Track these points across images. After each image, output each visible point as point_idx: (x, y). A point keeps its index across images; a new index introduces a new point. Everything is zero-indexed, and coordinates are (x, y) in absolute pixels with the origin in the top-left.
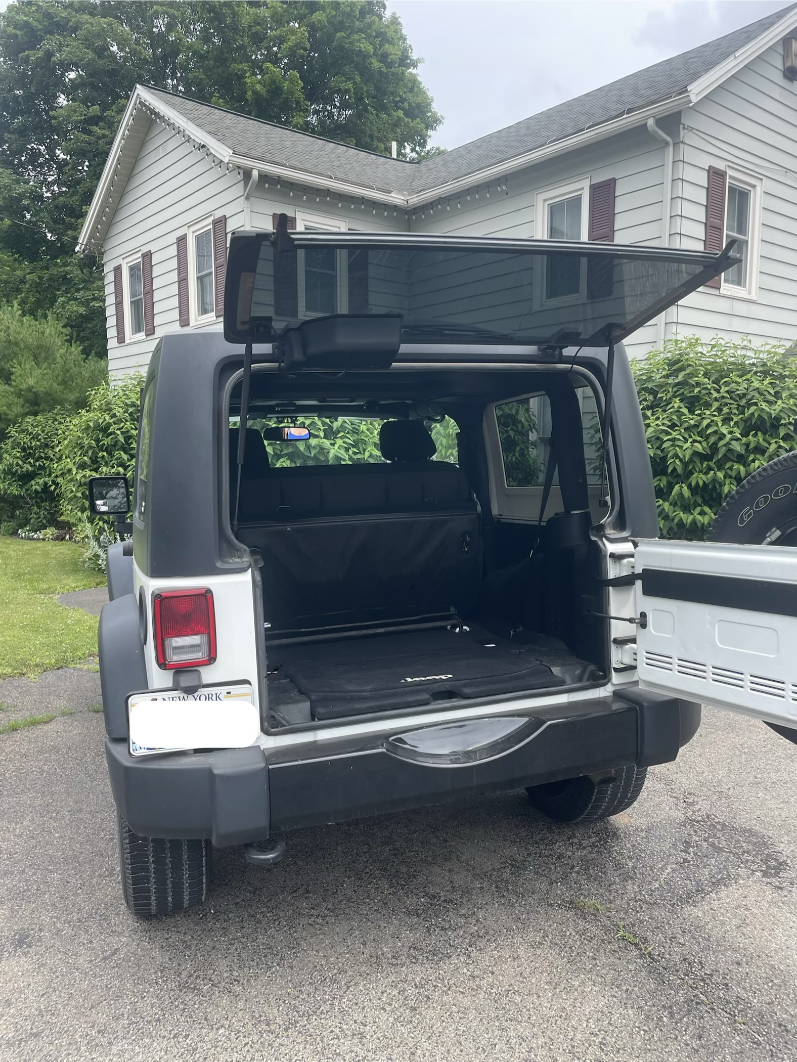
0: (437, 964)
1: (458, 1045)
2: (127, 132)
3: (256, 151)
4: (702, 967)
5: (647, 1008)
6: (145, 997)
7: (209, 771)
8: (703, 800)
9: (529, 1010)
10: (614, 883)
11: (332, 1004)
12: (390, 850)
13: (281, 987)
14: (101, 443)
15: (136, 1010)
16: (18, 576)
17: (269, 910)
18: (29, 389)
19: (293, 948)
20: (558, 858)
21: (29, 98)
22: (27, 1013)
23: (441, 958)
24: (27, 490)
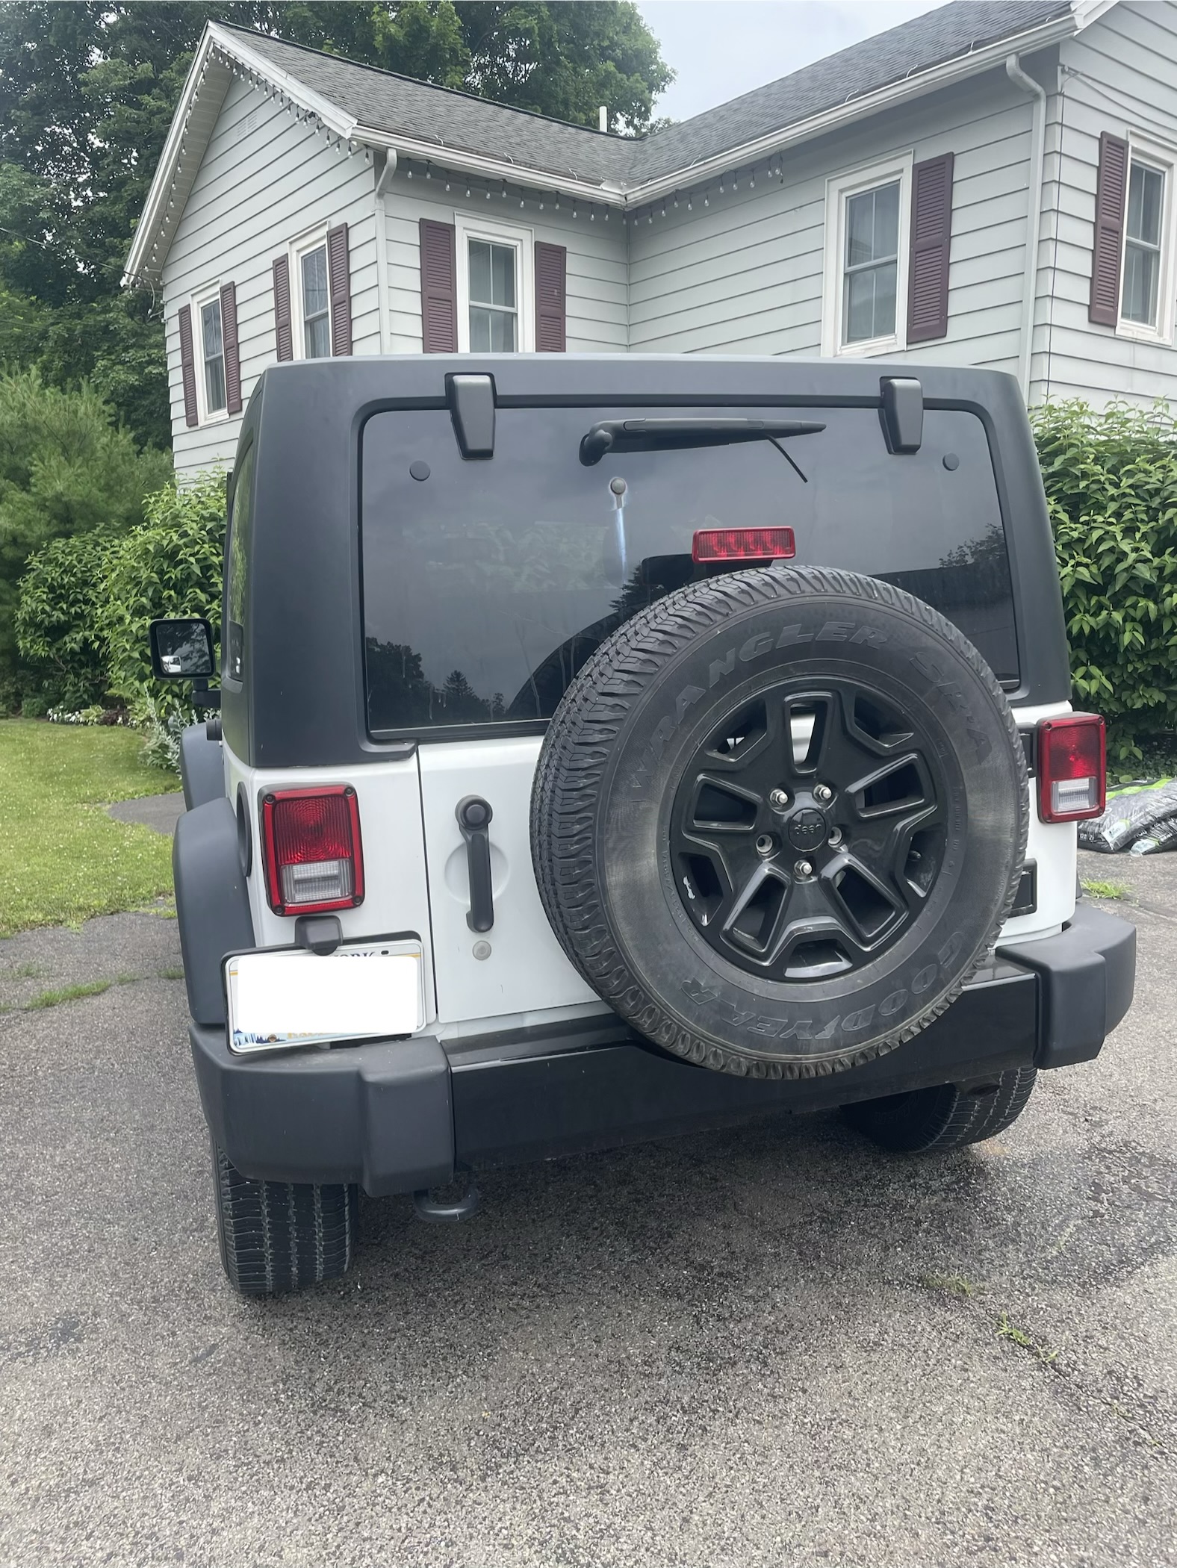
0: (715, 1375)
1: (757, 1507)
2: (195, 97)
3: (394, 120)
4: (1140, 1385)
5: (1055, 1450)
6: (260, 1422)
7: (358, 1077)
8: (1116, 1118)
9: (866, 1452)
10: (986, 1248)
11: (552, 1438)
12: (629, 1193)
13: (471, 1409)
14: (166, 577)
15: (246, 1444)
16: (50, 777)
17: (447, 1285)
18: (58, 498)
19: (487, 1347)
20: (894, 1208)
21: (46, 53)
22: (77, 1448)
23: (720, 1365)
24: (58, 650)
